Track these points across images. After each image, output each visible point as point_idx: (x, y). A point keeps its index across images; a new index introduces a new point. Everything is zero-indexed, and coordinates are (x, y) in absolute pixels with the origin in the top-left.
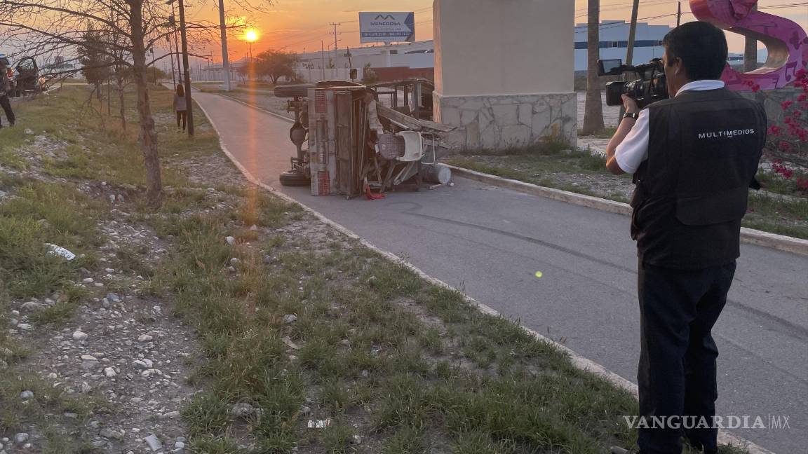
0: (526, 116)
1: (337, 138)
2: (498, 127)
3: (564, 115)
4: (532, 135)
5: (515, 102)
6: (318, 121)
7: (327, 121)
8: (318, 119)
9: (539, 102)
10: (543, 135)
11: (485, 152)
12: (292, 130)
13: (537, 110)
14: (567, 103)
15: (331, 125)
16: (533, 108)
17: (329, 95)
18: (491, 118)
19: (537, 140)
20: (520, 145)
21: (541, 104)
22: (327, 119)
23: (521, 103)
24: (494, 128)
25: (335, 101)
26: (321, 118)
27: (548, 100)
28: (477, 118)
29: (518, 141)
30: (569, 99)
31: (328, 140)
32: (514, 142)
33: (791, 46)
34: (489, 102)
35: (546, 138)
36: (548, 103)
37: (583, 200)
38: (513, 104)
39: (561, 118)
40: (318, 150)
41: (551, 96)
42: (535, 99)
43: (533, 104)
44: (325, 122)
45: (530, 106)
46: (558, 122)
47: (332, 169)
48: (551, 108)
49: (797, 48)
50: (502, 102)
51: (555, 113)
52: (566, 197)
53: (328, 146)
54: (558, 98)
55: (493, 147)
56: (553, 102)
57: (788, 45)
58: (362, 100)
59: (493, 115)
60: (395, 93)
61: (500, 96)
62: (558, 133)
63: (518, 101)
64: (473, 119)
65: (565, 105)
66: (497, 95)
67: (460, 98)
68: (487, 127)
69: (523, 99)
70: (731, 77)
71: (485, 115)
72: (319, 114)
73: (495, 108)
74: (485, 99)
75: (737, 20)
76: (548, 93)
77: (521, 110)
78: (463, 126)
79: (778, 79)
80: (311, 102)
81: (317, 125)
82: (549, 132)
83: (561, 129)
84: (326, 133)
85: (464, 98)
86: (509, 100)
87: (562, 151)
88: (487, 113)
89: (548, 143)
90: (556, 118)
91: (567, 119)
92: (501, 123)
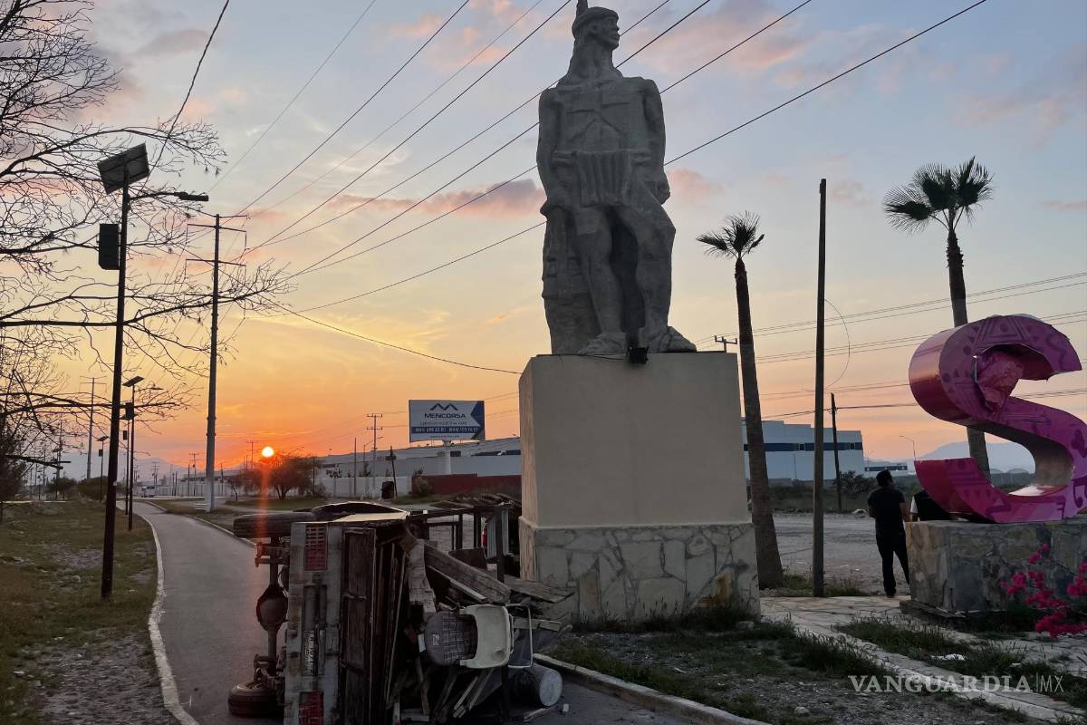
0: (675, 563)
1: (343, 620)
2: (631, 581)
3: (736, 561)
4: (687, 595)
5: (656, 538)
6: (306, 587)
7: (325, 587)
8: (310, 583)
9: (695, 539)
10: (705, 595)
11: (612, 627)
12: (261, 601)
13: (693, 550)
14: (741, 539)
15: (334, 594)
16: (686, 548)
17: (333, 535)
18: (619, 566)
19: (695, 604)
20: (669, 612)
21: (700, 542)
22: (324, 584)
23: (666, 539)
24: (625, 583)
25: (345, 547)
26: (314, 581)
27: (708, 534)
28: (596, 566)
29: (665, 606)
30: (742, 534)
31: (324, 627)
32: (659, 608)
33: (1075, 452)
34: (616, 538)
35: (710, 600)
36: (709, 541)
38: (653, 540)
39: (732, 565)
40: (303, 647)
41: (714, 529)
42: (689, 533)
43: (686, 542)
44: (320, 588)
45: (681, 545)
46: (728, 572)
47: (329, 686)
49: (1084, 455)
50: (635, 537)
51: (722, 559)
53: (325, 638)
54: (725, 531)
55: (625, 618)
56: (717, 538)
58: (397, 542)
59: (622, 561)
60: (459, 525)
61: (631, 528)
62: (729, 591)
63: (662, 537)
64: (589, 567)
65: (736, 545)
66: (627, 525)
67: (567, 531)
68: (613, 580)
69: (670, 534)
70: (994, 500)
71: (609, 560)
72: (311, 573)
73: (624, 548)
74: (609, 533)
75: (990, 412)
76: (708, 523)
77: (667, 551)
78: (572, 580)
79: (1064, 504)
80: (295, 549)
81: (305, 594)
82: (715, 590)
83: (734, 584)
84: (322, 611)
85: (573, 531)
86: (646, 536)
87: (739, 623)
88: (612, 557)
89: (714, 610)
90: (725, 566)
91: (741, 568)
92: (636, 573)
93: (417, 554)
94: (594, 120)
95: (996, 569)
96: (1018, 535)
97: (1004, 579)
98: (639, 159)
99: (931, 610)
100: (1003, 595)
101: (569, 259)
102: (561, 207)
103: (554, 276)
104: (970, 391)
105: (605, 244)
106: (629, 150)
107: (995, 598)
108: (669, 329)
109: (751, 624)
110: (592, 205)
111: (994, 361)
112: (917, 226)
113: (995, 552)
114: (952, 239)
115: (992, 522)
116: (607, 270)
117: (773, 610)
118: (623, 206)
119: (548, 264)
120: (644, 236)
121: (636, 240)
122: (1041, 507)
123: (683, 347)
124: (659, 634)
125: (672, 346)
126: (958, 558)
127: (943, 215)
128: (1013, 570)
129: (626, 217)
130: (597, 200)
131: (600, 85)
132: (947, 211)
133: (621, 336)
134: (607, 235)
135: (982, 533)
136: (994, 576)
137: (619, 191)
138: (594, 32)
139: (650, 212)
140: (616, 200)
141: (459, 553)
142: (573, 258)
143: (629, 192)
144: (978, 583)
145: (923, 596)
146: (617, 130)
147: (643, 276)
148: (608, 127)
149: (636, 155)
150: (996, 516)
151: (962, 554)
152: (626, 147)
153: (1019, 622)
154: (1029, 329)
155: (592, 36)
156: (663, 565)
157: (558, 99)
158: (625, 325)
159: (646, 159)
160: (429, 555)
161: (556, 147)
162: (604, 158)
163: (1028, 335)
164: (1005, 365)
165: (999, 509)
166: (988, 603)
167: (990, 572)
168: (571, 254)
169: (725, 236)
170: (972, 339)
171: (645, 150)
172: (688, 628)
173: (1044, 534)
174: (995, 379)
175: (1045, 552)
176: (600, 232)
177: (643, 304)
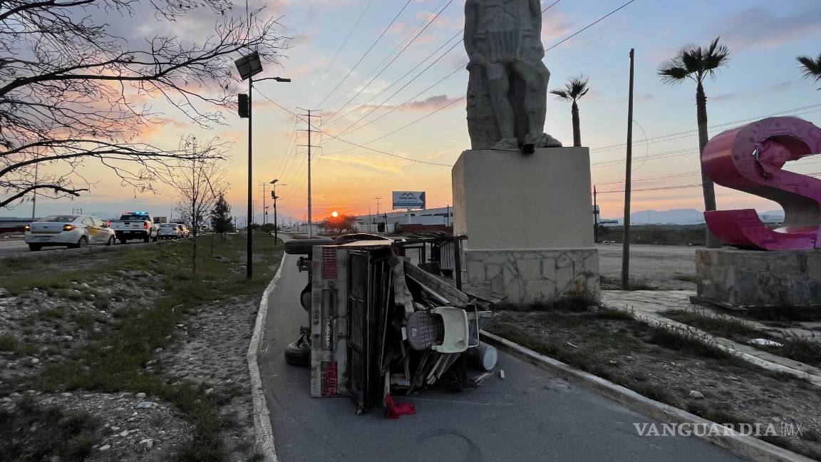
0: (549, 271)
1: (349, 314)
2: (523, 281)
3: (587, 270)
4: (556, 290)
5: (538, 257)
6: (324, 290)
7: (336, 291)
8: (326, 288)
9: (561, 258)
10: (567, 290)
13: (561, 265)
14: (589, 258)
15: (342, 296)
16: (556, 263)
17: (341, 254)
18: (516, 273)
19: (561, 295)
20: (545, 300)
21: (565, 259)
22: (336, 288)
23: (544, 258)
24: (519, 282)
25: (349, 263)
26: (329, 286)
27: (570, 255)
28: (502, 272)
29: (543, 296)
30: (591, 255)
32: (540, 296)
34: (513, 256)
35: (570, 293)
36: (570, 259)
38: (536, 258)
39: (584, 273)
41: (573, 252)
42: (558, 254)
43: (556, 260)
44: (333, 292)
45: (554, 262)
46: (582, 278)
48: (573, 263)
50: (526, 256)
51: (578, 269)
54: (580, 253)
55: (519, 302)
56: (575, 257)
58: (386, 261)
59: (517, 270)
60: (423, 248)
61: (523, 251)
62: (582, 289)
63: (541, 256)
64: (498, 272)
65: (587, 262)
66: (521, 249)
67: (484, 252)
68: (512, 281)
69: (546, 254)
70: (767, 235)
71: (509, 269)
72: (326, 281)
73: (519, 262)
74: (509, 254)
75: (765, 180)
76: (570, 249)
77: (544, 265)
78: (487, 280)
79: (816, 240)
80: (316, 264)
81: (323, 295)
82: (573, 287)
83: (585, 284)
84: (335, 306)
85: (488, 252)
86: (532, 255)
87: (589, 307)
88: (510, 266)
89: (573, 299)
90: (580, 274)
91: (589, 275)
92: (525, 276)
93: (399, 268)
94: (499, 12)
95: (769, 279)
96: (783, 258)
97: (773, 287)
98: (526, 33)
99: (718, 304)
100: (772, 296)
101: (484, 96)
102: (478, 65)
103: (474, 106)
104: (753, 165)
105: (505, 85)
106: (521, 28)
107: (767, 298)
108: (545, 134)
109: (596, 308)
110: (498, 61)
111: (769, 147)
112: (678, 81)
113: (768, 269)
114: (700, 89)
115: (765, 250)
116: (506, 101)
117: (611, 300)
118: (517, 61)
119: (470, 100)
120: (530, 78)
121: (525, 82)
122: (800, 241)
123: (554, 144)
124: (542, 313)
125: (548, 144)
126: (742, 272)
127: (694, 75)
128: (780, 280)
129: (519, 68)
130: (501, 58)
132: (697, 72)
133: (514, 140)
134: (506, 80)
135: (760, 257)
136: (766, 284)
137: (515, 52)
139: (535, 63)
140: (513, 57)
141: (423, 265)
143: (521, 53)
144: (755, 288)
145: (709, 294)
146: (513, 16)
147: (529, 104)
148: (508, 15)
149: (525, 31)
150: (768, 246)
151: (744, 270)
152: (518, 26)
154: (796, 125)
158: (516, 134)
159: (531, 33)
160: (407, 267)
161: (476, 29)
162: (505, 33)
163: (794, 129)
164: (778, 150)
165: (769, 242)
166: (763, 301)
167: (763, 282)
168: (485, 93)
169: (565, 90)
170: (755, 132)
171: (529, 27)
172: (558, 309)
173: (802, 257)
174: (772, 158)
175: (803, 269)
176: (502, 79)
177: (528, 120)
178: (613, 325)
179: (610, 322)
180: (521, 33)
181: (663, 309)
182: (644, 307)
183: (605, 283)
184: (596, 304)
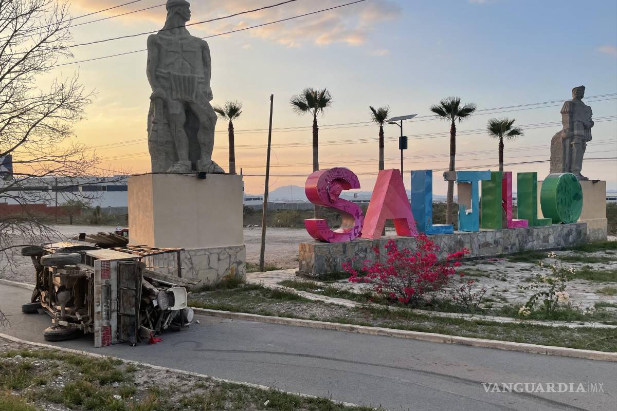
0: (214, 263)
1: (119, 298)
2: (195, 271)
3: (238, 260)
4: (218, 275)
5: (207, 253)
9: (222, 253)
10: (225, 275)
13: (221, 257)
14: (240, 252)
15: (114, 288)
16: (219, 256)
17: (113, 264)
18: (190, 266)
19: (221, 279)
20: (211, 282)
21: (224, 254)
22: (111, 284)
23: (211, 254)
24: (193, 273)
25: (118, 270)
26: (106, 283)
27: (228, 250)
29: (209, 281)
30: (241, 249)
31: (111, 300)
32: (207, 281)
33: (356, 217)
34: (189, 254)
35: (227, 277)
36: (228, 253)
37: (300, 322)
38: (205, 254)
39: (236, 262)
41: (230, 248)
42: (220, 250)
43: (219, 254)
44: (109, 286)
45: (217, 256)
46: (235, 265)
48: (230, 256)
49: (358, 218)
50: (198, 253)
51: (232, 260)
52: (288, 322)
54: (234, 249)
56: (231, 252)
57: (354, 216)
59: (192, 263)
61: (197, 250)
62: (234, 273)
63: (209, 252)
65: (238, 254)
66: (195, 248)
68: (188, 272)
69: (211, 251)
70: (330, 235)
71: (186, 263)
73: (193, 258)
74: (186, 252)
75: (331, 203)
76: (228, 246)
77: (211, 258)
79: (351, 235)
82: (230, 271)
83: (237, 270)
86: (203, 252)
87: (238, 285)
88: (188, 262)
89: (229, 281)
90: (234, 263)
91: (239, 263)
92: (197, 268)
94: (179, 58)
95: (329, 259)
96: (337, 247)
97: (331, 263)
98: (200, 80)
99: (307, 274)
100: (331, 267)
101: (164, 123)
102: (161, 98)
103: (156, 131)
104: (326, 195)
105: (183, 119)
106: (196, 75)
107: (329, 269)
108: (213, 162)
109: (243, 285)
110: (178, 99)
111: (334, 185)
113: (329, 253)
114: (315, 121)
115: (329, 242)
116: (183, 131)
117: (252, 278)
118: (193, 102)
119: (153, 124)
120: (203, 119)
121: (199, 120)
122: (344, 237)
123: (220, 172)
124: (209, 292)
125: (215, 171)
126: (318, 256)
127: (312, 110)
128: (334, 259)
129: (194, 108)
130: (180, 98)
131: (181, 39)
133: (189, 163)
135: (326, 246)
136: (328, 261)
137: (192, 95)
138: (179, 12)
139: (206, 108)
140: (190, 99)
142: (166, 124)
143: (196, 97)
144: (323, 265)
145: (304, 269)
146: (190, 64)
147: (201, 136)
148: (185, 62)
149: (199, 78)
151: (319, 254)
152: (194, 74)
153: (336, 277)
154: (346, 173)
155: (177, 13)
156: (209, 264)
157: (159, 41)
159: (203, 80)
161: (158, 66)
162: (184, 78)
163: (345, 175)
164: (338, 186)
165: (331, 237)
166: (326, 271)
167: (327, 260)
169: (224, 109)
170: (328, 176)
171: (203, 76)
172: (220, 288)
173: (345, 246)
174: (334, 191)
175: (344, 252)
176: (181, 113)
177: (199, 148)
178: (253, 293)
179: (251, 292)
180: (197, 80)
181: (280, 280)
182: (270, 281)
183: (249, 268)
184: (243, 282)
